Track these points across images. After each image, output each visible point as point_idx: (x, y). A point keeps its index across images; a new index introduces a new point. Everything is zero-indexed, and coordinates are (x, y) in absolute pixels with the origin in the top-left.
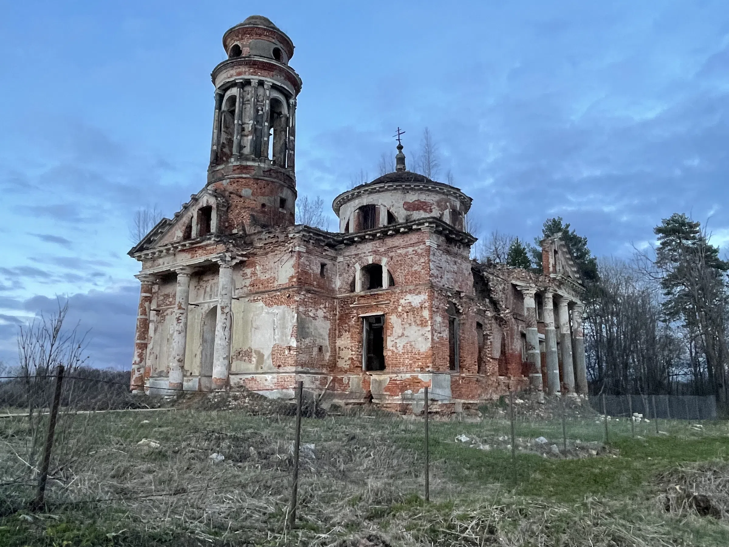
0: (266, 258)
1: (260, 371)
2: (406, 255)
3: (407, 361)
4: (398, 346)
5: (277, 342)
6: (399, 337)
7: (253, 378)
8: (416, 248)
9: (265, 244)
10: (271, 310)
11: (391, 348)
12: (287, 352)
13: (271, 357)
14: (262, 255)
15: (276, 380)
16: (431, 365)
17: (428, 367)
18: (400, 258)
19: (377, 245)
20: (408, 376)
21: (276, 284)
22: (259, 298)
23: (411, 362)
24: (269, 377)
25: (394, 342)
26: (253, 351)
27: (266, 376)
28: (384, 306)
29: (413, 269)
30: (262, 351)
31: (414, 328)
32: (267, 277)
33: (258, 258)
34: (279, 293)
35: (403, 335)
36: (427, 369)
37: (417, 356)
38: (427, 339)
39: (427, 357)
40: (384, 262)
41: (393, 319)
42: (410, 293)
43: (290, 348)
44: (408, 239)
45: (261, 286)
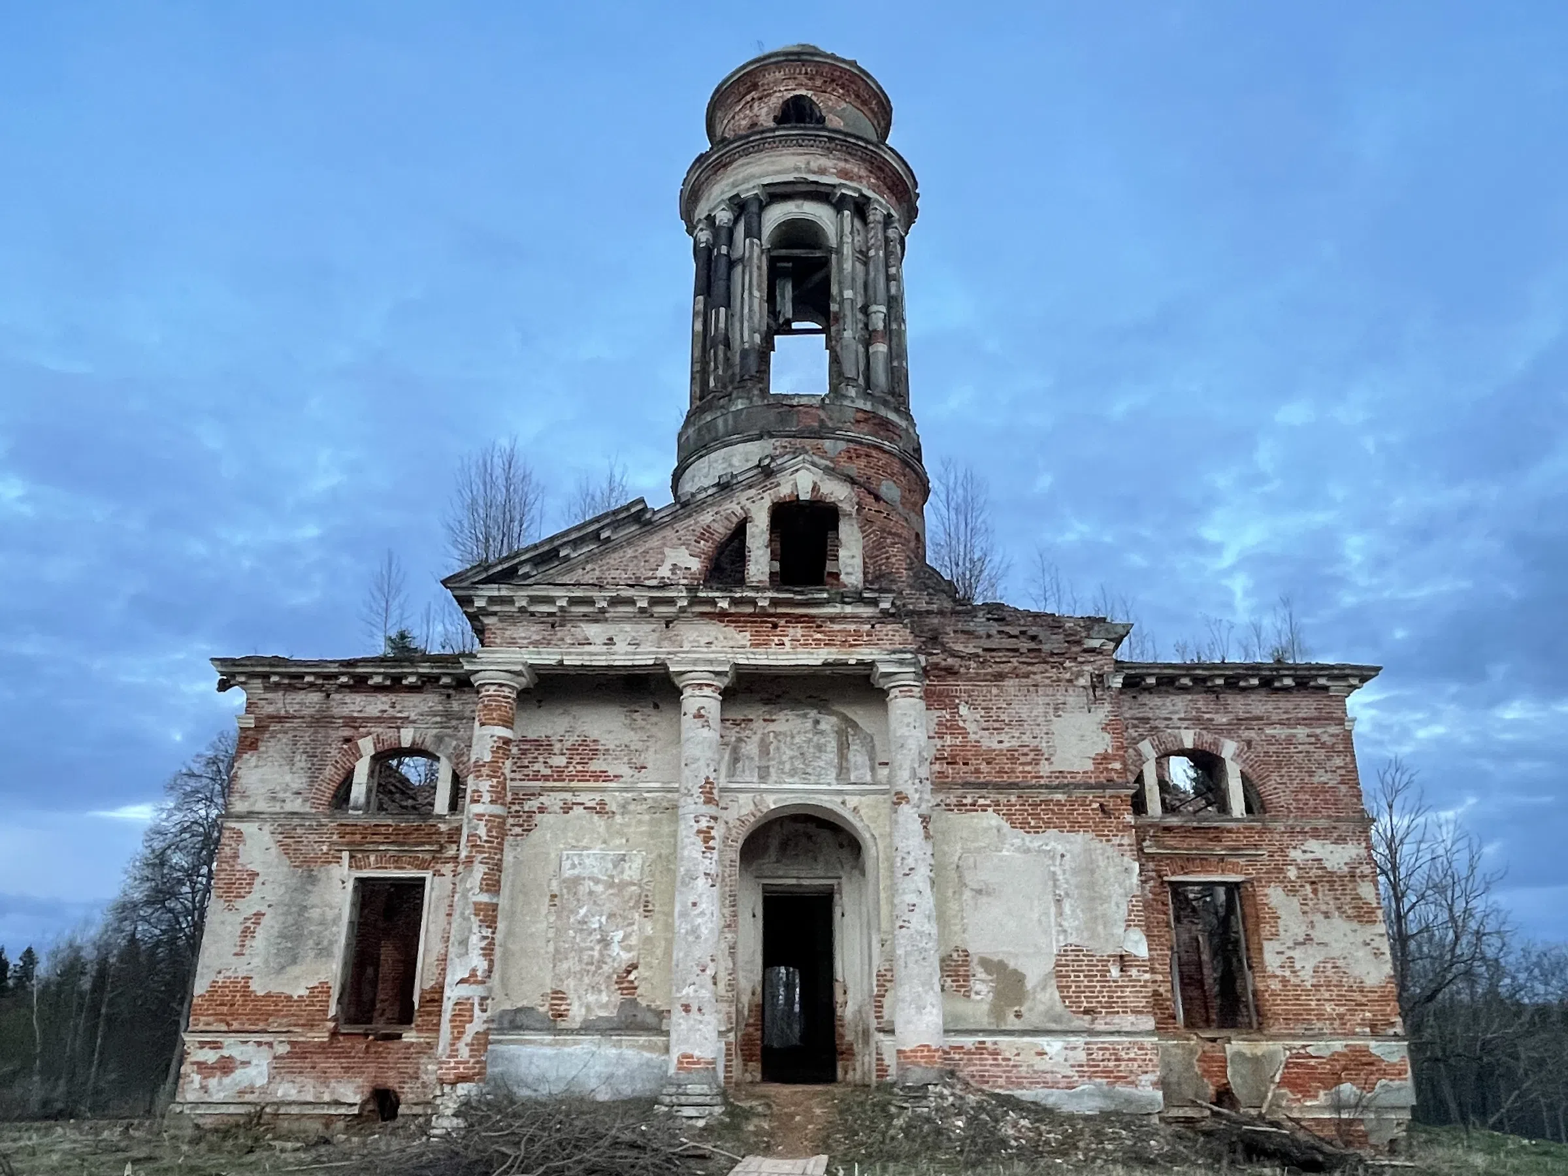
0: (995, 691)
1: (1012, 1023)
2: (1289, 741)
3: (1328, 1008)
4: (1298, 966)
5: (1072, 939)
6: (1297, 944)
7: (981, 1048)
8: (1318, 731)
9: (985, 650)
10: (1034, 842)
11: (1279, 972)
12: (1115, 972)
13: (1054, 982)
14: (977, 677)
15: (1082, 1056)
16: (1399, 1020)
17: (1393, 1024)
18: (1273, 749)
19: (1200, 704)
20: (1338, 1046)
21: (1045, 769)
22: (981, 801)
23: (1342, 1010)
24: (1054, 1046)
25: (1284, 957)
26: (975, 961)
27: (1042, 1041)
28: (1242, 861)
29: (1316, 779)
30: (1012, 964)
31: (1339, 923)
32: (1006, 745)
33: (962, 685)
34: (1060, 797)
35: (1308, 939)
36: (1391, 1032)
37: (1357, 996)
38: (1377, 954)
39: (1384, 999)
40: (1228, 749)
41: (1274, 896)
42: (1317, 837)
43: (1123, 961)
44: (1290, 706)
45: (984, 767)
